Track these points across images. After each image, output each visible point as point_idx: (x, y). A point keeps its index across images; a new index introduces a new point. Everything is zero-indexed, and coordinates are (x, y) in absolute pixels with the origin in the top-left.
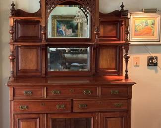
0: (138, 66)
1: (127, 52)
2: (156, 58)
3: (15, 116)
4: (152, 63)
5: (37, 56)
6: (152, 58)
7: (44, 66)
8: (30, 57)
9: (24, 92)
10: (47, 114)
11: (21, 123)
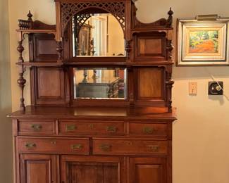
0: (196, 95)
2: (221, 84)
3: (21, 156)
4: (215, 91)
7: (68, 93)
8: (52, 81)
10: (60, 155)
11: (28, 165)
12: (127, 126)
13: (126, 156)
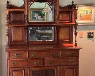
2: (93, 33)
3: (10, 69)
5: (23, 32)
7: (27, 39)
9: (15, 54)
10: (29, 67)
11: (13, 73)
12: (60, 52)
13: (59, 66)
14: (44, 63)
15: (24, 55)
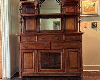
0: (87, 28)
1: (79, 18)
2: (96, 23)
3: (22, 51)
4: (94, 26)
6: (94, 23)
7: (38, 28)
8: (31, 24)
10: (38, 50)
12: (64, 37)
13: (64, 49)
14: (50, 47)
15: (34, 39)
